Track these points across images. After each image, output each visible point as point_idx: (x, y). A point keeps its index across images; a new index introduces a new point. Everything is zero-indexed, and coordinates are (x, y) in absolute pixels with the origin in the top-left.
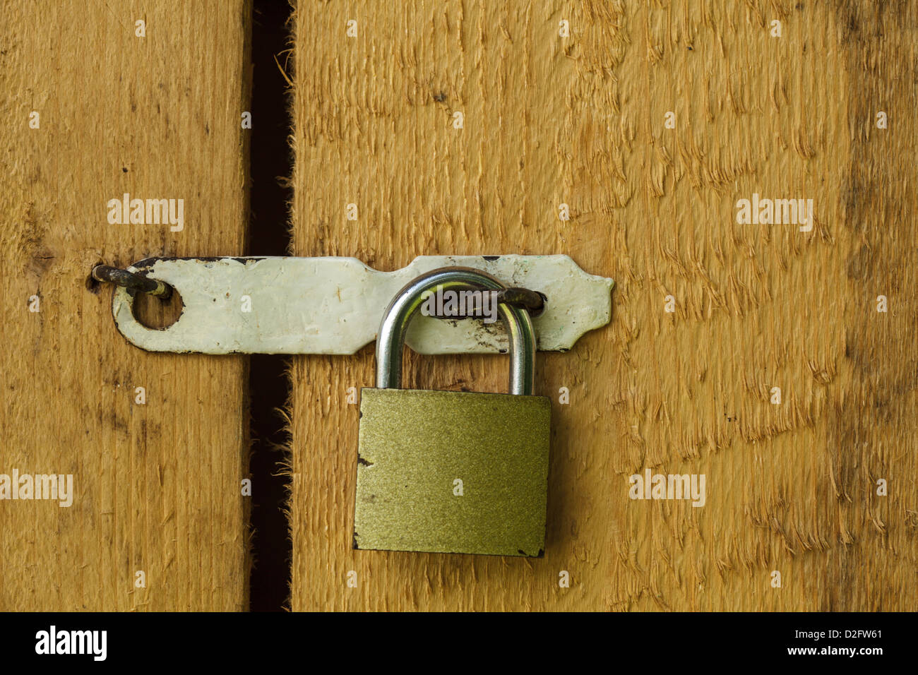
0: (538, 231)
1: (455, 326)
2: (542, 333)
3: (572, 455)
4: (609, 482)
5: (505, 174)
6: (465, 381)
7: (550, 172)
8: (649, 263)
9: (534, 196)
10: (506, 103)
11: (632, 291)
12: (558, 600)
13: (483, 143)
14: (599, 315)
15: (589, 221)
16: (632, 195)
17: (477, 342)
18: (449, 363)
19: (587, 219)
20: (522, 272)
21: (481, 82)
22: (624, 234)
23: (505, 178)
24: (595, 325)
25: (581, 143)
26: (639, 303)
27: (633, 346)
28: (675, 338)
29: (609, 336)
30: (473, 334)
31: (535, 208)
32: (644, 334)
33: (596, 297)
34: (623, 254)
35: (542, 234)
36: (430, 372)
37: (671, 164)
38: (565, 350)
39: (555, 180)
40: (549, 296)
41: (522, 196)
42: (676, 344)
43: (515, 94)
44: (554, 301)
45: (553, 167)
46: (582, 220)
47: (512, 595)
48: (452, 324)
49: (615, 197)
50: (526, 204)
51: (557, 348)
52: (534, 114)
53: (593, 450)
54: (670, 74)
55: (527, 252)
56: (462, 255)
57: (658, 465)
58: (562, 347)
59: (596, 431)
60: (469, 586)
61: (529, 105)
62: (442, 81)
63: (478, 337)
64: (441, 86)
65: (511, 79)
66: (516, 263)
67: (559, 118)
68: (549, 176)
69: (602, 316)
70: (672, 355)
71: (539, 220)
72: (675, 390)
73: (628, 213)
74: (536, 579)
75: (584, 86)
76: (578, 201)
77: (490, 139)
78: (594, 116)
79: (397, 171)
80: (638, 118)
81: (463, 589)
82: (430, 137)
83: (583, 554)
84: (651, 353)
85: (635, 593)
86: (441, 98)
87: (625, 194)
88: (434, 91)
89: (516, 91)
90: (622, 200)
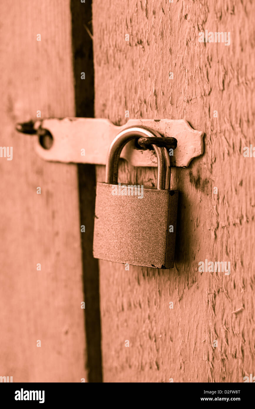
0: (177, 107)
1: (142, 153)
2: (176, 158)
3: (191, 218)
4: (206, 233)
5: (164, 79)
6: (152, 179)
7: (180, 77)
8: (218, 124)
9: (175, 90)
10: (163, 44)
11: (212, 138)
12: (189, 289)
13: (156, 64)
14: (196, 150)
15: (195, 102)
16: (211, 89)
17: (151, 161)
18: (147, 170)
19: (194, 102)
20: (168, 128)
21: (154, 34)
22: (208, 109)
23: (164, 81)
24: (195, 155)
25: (191, 63)
26: (215, 144)
27: (214, 166)
28: (230, 163)
29: (203, 160)
30: (150, 158)
31: (175, 96)
32: (217, 160)
33: (195, 141)
34: (208, 120)
35: (178, 108)
36: (141, 174)
37: (226, 73)
38: (185, 167)
39: (182, 82)
40: (178, 140)
41: (170, 90)
42: (230, 166)
43: (166, 39)
44: (180, 142)
45: (181, 75)
46: (192, 102)
47: (172, 284)
48: (141, 152)
49: (204, 90)
50: (172, 93)
51: (182, 166)
52: (173, 49)
53: (200, 217)
54: (225, 27)
55: (173, 118)
56: (150, 119)
57: (224, 227)
58: (183, 165)
59: (200, 207)
60: (157, 277)
61: (171, 45)
62: (141, 34)
63: (152, 159)
64: (140, 36)
65: (164, 32)
66: (166, 123)
67: (183, 51)
68: (180, 79)
69: (198, 151)
70: (229, 171)
71: (177, 101)
72: (230, 189)
73: (210, 98)
74: (180, 278)
75: (191, 35)
76: (191, 92)
77: (158, 62)
78: (196, 50)
79: (127, 78)
80: (212, 50)
81: (155, 279)
82: (138, 62)
83: (196, 268)
84: (221, 170)
85: (216, 289)
86: (140, 42)
87: (208, 89)
88: (138, 39)
89: (166, 38)
90: (207, 93)
